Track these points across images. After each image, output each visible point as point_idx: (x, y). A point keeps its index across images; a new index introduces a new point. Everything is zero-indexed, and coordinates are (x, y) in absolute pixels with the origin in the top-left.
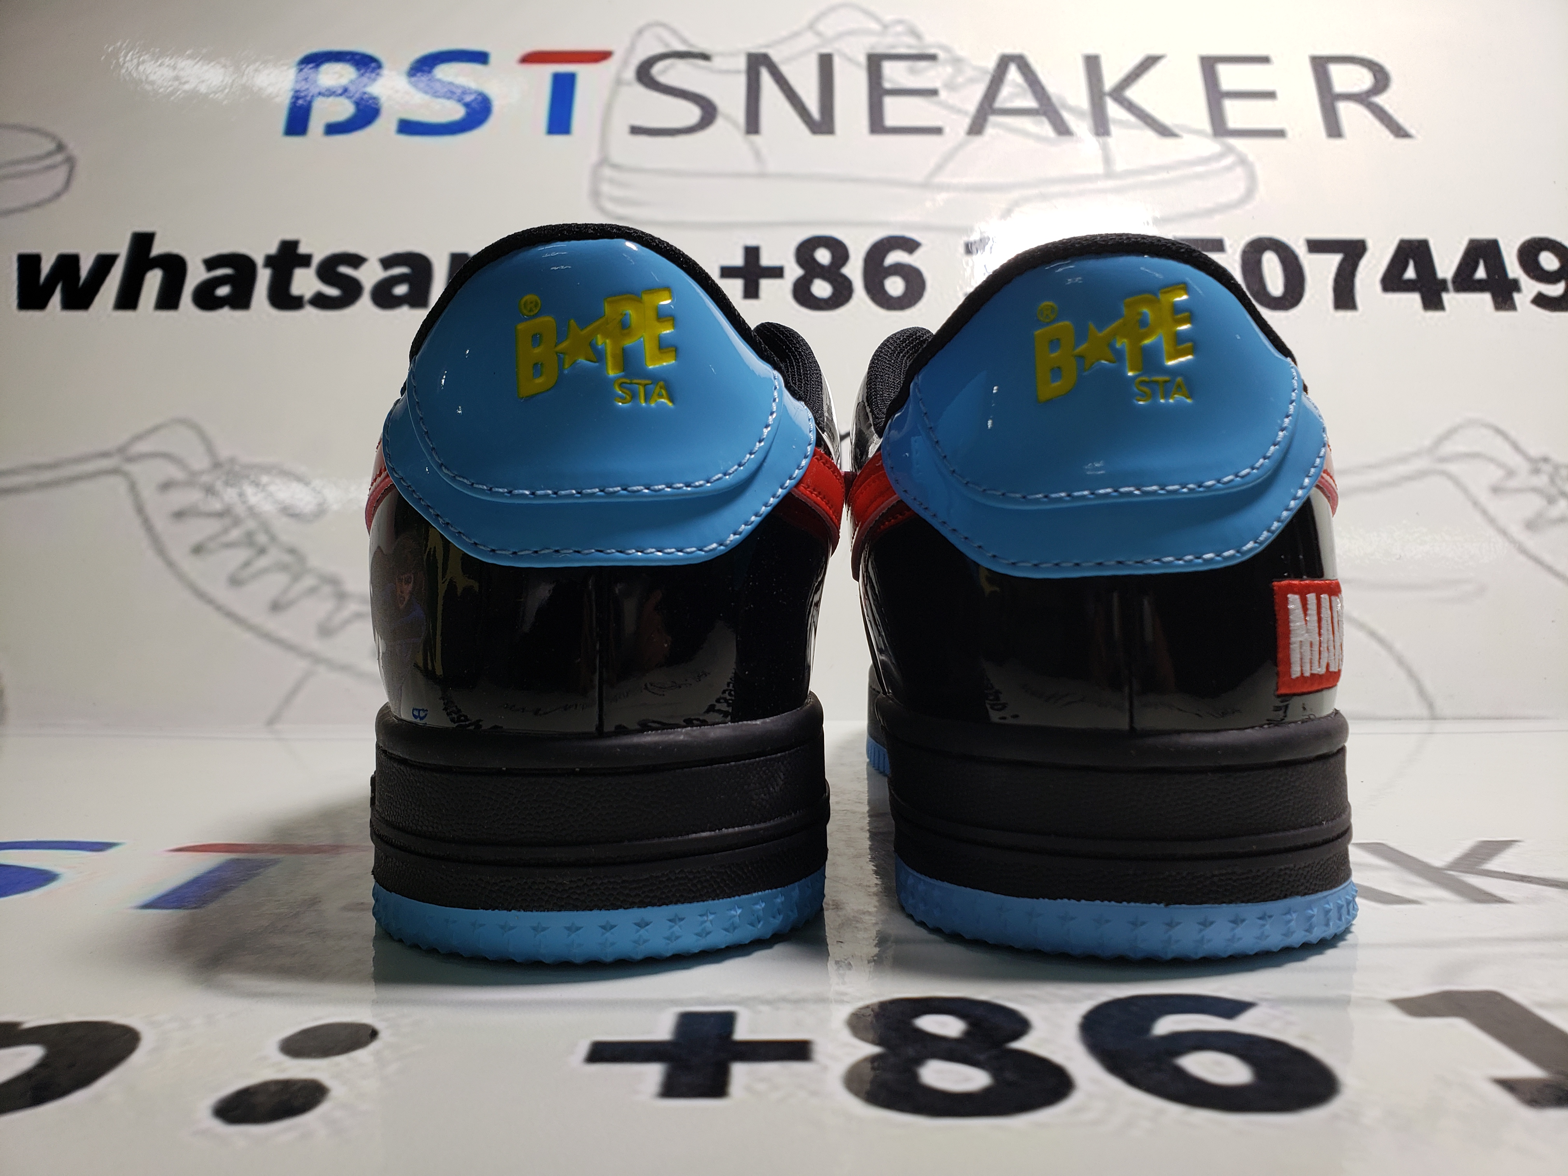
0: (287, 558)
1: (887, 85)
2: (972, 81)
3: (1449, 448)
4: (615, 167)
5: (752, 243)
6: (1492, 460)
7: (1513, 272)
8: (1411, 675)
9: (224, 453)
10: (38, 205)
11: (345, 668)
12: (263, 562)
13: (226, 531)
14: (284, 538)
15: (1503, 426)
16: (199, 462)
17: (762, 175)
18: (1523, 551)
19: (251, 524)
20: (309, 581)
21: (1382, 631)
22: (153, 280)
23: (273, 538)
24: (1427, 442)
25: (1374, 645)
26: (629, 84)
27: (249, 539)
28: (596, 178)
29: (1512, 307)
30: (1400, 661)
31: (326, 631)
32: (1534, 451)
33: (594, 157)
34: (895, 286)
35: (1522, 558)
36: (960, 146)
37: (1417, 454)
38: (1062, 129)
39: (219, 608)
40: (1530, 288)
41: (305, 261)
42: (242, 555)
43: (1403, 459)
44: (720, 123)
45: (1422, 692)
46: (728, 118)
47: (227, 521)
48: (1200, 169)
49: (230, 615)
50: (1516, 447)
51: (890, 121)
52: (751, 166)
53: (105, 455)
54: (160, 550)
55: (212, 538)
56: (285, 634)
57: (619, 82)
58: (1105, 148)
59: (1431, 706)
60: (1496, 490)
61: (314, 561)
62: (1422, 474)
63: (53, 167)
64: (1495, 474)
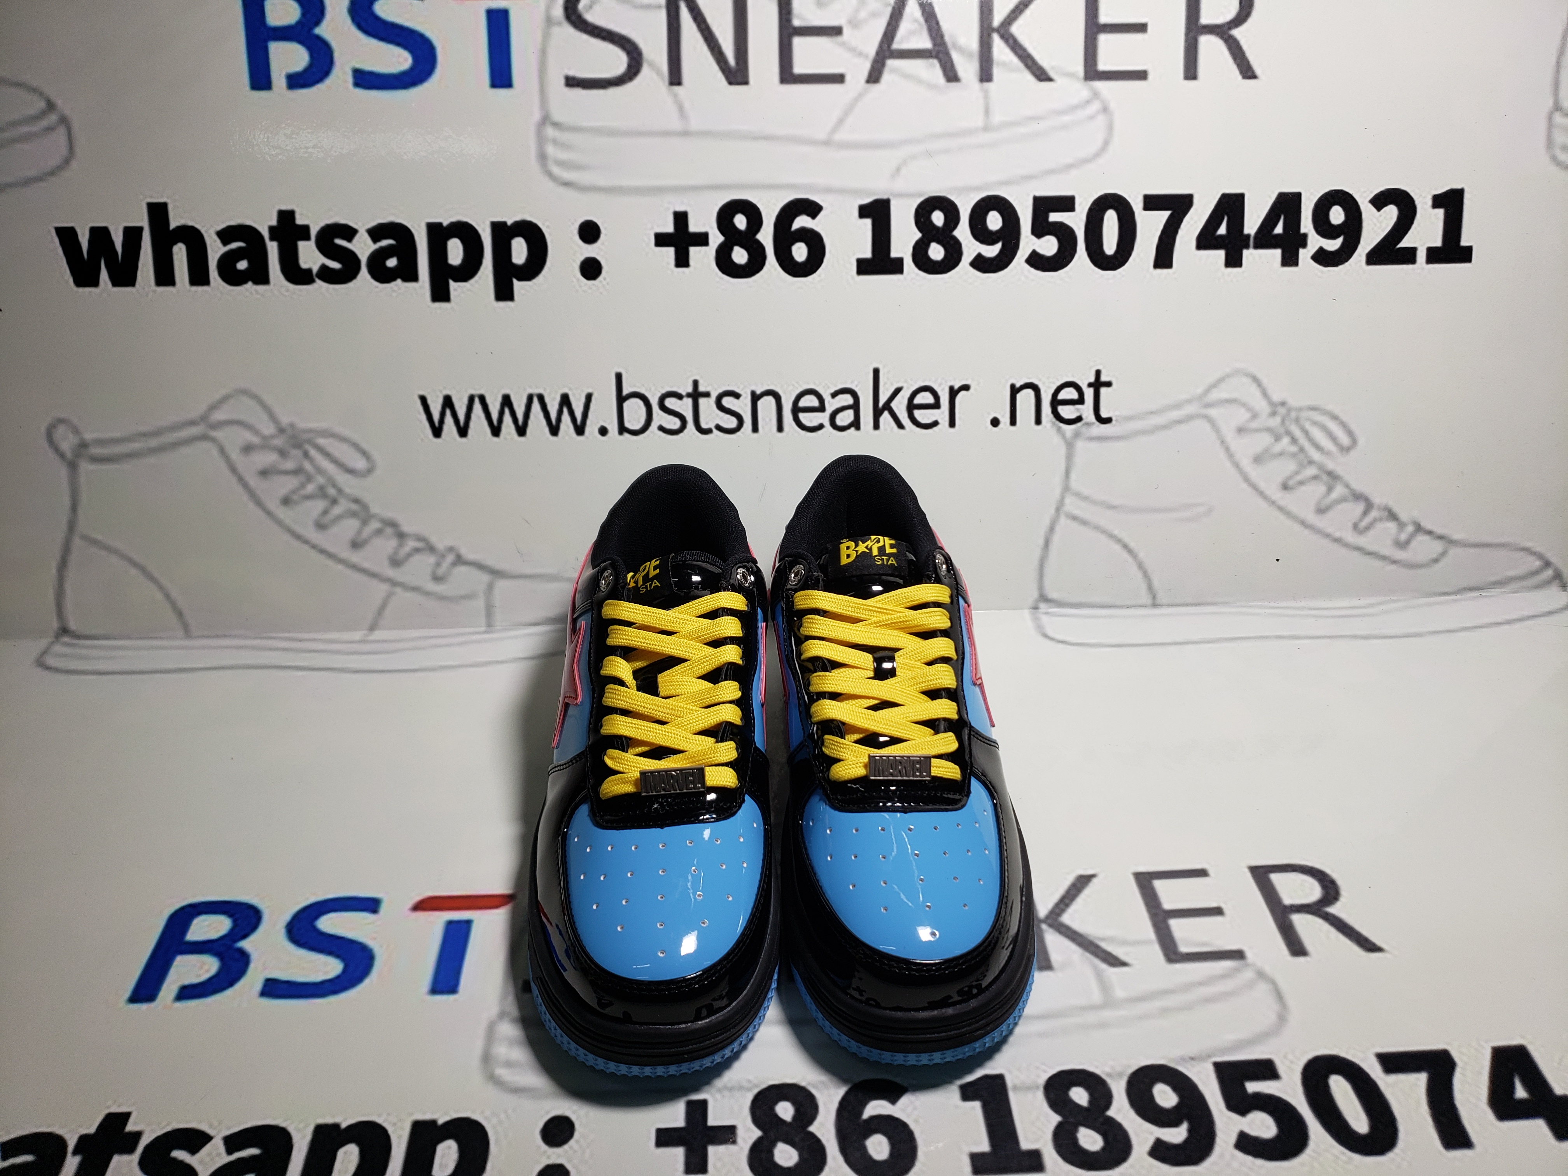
0: (354, 507)
1: (796, 23)
2: (874, 15)
3: (1216, 395)
4: (556, 125)
5: (680, 208)
6: (1244, 405)
7: (1305, 227)
8: (1146, 575)
9: (285, 420)
10: (53, 173)
11: (415, 589)
12: (337, 511)
13: (303, 486)
14: (348, 490)
15: (1259, 375)
16: (268, 429)
17: (685, 133)
18: (1246, 479)
19: (321, 480)
20: (375, 525)
21: (1132, 544)
22: (180, 252)
23: (340, 491)
24: (1199, 391)
25: (1125, 555)
26: (559, 24)
27: (322, 493)
28: (541, 140)
29: (1296, 264)
30: (1141, 566)
31: (395, 562)
32: (1276, 397)
33: (537, 116)
34: (800, 252)
35: (1245, 486)
36: (860, 96)
37: (1189, 401)
38: (951, 76)
39: (314, 547)
40: (1315, 242)
41: (304, 232)
42: (320, 505)
43: (1178, 406)
44: (645, 70)
45: (1150, 587)
46: (652, 65)
47: (302, 478)
48: (1066, 118)
49: (323, 551)
50: (1265, 394)
51: (798, 68)
52: (676, 124)
53: (192, 423)
54: (259, 503)
55: (294, 492)
56: (366, 565)
57: (549, 21)
58: (986, 97)
59: (1154, 597)
60: (1240, 430)
61: (375, 509)
62: (1190, 418)
63: (50, 129)
64: (1242, 416)
